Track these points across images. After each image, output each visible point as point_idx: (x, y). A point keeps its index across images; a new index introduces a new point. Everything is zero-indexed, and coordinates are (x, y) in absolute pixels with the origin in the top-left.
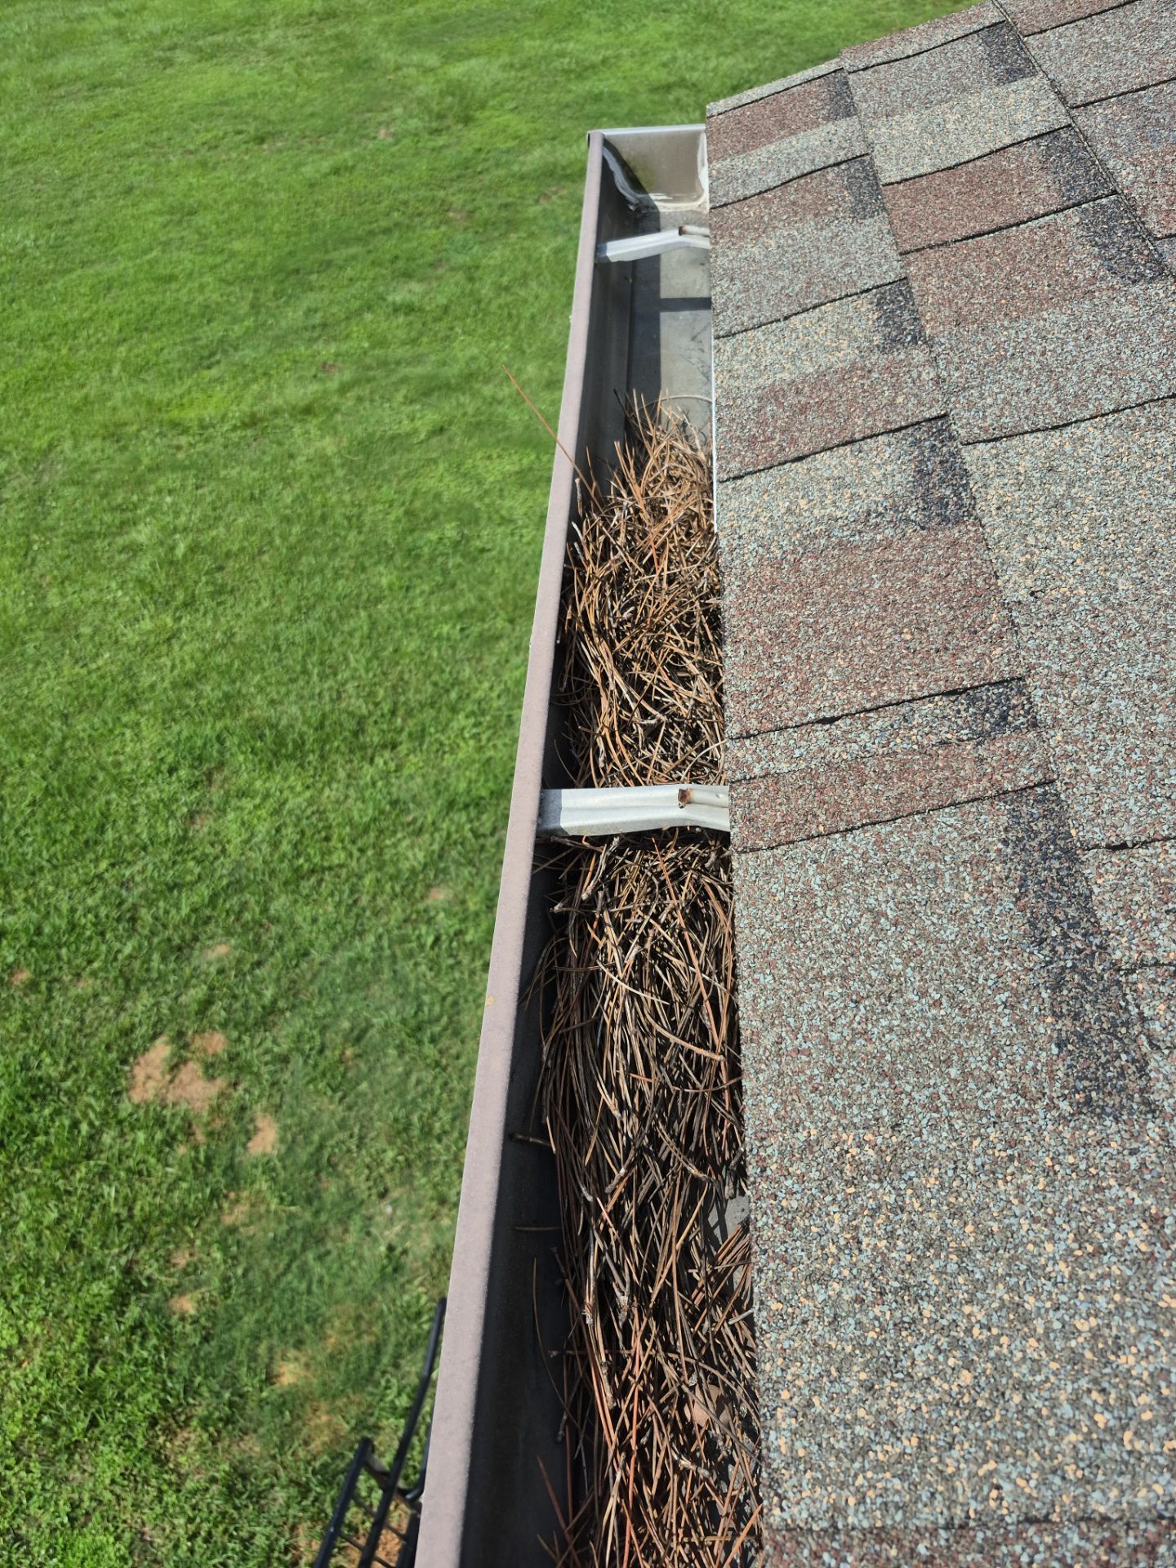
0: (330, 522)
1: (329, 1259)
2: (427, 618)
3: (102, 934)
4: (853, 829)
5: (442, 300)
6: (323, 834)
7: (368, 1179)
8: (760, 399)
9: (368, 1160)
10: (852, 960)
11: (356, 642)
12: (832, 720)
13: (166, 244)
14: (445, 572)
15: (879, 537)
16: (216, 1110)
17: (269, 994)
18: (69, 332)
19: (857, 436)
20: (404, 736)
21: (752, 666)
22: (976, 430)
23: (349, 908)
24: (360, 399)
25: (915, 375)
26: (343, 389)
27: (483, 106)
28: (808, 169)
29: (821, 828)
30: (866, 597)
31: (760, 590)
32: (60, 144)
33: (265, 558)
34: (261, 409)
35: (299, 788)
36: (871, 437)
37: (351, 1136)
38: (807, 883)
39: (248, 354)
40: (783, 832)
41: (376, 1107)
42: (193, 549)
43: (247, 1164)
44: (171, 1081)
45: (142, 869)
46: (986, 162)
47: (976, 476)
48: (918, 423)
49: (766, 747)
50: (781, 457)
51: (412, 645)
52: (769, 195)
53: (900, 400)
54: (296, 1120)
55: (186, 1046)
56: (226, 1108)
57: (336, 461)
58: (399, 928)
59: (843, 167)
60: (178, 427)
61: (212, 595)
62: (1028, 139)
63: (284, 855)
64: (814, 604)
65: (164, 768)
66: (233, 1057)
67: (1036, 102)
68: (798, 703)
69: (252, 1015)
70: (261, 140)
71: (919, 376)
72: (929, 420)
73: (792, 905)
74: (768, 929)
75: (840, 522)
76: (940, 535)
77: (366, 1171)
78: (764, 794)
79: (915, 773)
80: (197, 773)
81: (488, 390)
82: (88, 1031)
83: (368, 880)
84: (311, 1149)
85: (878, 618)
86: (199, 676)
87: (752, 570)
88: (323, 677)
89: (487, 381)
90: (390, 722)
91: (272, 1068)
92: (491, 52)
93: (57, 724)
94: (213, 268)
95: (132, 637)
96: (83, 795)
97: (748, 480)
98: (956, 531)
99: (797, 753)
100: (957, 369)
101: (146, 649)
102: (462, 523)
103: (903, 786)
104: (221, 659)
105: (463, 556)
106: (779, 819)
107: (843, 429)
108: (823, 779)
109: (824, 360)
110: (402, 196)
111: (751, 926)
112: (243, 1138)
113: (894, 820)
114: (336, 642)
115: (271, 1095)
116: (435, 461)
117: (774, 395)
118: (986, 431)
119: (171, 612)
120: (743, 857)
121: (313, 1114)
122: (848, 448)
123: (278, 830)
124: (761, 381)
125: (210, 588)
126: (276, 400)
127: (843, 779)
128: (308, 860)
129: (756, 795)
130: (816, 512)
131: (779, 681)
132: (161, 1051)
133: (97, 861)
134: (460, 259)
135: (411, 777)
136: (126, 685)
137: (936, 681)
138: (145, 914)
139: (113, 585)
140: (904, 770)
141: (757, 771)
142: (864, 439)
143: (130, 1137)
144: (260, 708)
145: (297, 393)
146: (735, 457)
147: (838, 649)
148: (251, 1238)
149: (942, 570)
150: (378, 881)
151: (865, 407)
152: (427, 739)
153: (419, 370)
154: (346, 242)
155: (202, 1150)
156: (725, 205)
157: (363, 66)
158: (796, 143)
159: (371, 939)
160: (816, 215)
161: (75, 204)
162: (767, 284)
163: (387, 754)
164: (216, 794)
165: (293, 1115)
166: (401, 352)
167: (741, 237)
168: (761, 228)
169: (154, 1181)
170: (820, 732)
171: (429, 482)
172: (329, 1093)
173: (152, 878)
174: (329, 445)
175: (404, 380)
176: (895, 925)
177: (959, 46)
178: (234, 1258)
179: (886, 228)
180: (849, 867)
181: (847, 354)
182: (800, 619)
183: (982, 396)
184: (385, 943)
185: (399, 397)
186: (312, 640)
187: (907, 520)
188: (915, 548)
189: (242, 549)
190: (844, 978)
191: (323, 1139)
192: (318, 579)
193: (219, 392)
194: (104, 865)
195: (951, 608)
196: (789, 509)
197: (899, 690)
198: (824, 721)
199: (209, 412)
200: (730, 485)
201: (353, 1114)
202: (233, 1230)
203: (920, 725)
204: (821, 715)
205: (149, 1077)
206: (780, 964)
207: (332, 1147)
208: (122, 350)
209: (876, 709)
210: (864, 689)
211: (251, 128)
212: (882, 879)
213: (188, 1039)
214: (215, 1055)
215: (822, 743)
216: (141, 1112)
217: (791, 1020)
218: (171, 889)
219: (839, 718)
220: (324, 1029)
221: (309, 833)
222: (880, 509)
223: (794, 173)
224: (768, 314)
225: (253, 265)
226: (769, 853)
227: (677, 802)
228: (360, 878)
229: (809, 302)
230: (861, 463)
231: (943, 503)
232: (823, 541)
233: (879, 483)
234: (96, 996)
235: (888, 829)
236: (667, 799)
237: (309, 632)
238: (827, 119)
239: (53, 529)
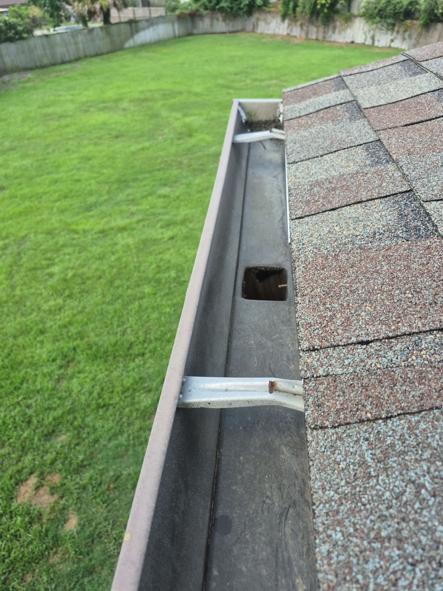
0: (128, 269)
1: (93, 582)
2: (161, 305)
3: (16, 427)
4: (391, 417)
5: (177, 194)
6: (111, 389)
7: (114, 545)
8: (311, 185)
9: (115, 536)
10: (404, 525)
11: (133, 313)
12: (367, 343)
13: (79, 169)
14: (170, 288)
15: (382, 244)
16: (53, 509)
17: (81, 457)
18: (39, 197)
19: (364, 199)
20: (147, 351)
21: (314, 309)
22: (430, 195)
23: (118, 422)
24: (144, 226)
25: (391, 175)
26: (138, 222)
27: (196, 131)
28: (327, 106)
29: (369, 415)
30: (380, 274)
31: (316, 268)
32: (46, 134)
33: (102, 280)
34: (106, 227)
35: (103, 370)
36: (371, 200)
37: (109, 524)
38: (362, 456)
39: (104, 208)
40: (342, 416)
41: (121, 512)
42: (74, 276)
43: (62, 535)
44: (35, 494)
45: (36, 401)
46: (411, 100)
47: (435, 215)
48: (396, 194)
49: (326, 357)
50: (324, 209)
51: (154, 316)
52: (311, 115)
53: (384, 184)
54: (86, 515)
55: (43, 479)
56: (57, 508)
57: (133, 247)
58: (138, 432)
59: (344, 105)
60: (75, 232)
61: (80, 293)
62: (429, 92)
63: (94, 398)
64: (349, 277)
65: (51, 359)
66: (63, 485)
67: (430, 81)
68: (345, 330)
69: (73, 466)
70: (117, 137)
71: (393, 175)
72: (400, 193)
73: (353, 473)
74: (336, 492)
75: (359, 237)
76: (419, 244)
77: (114, 541)
78: (326, 388)
79: (430, 380)
80: (63, 362)
81: (191, 225)
82: (3, 469)
83: (127, 410)
84: (91, 529)
85: (389, 285)
86: (70, 323)
87: (311, 259)
88: (118, 326)
89: (191, 222)
90: (143, 345)
91: (78, 491)
92: (200, 115)
93: (11, 339)
94: (95, 178)
95: (45, 307)
96: (17, 369)
97: (306, 219)
98: (428, 241)
99: (347, 362)
100: (413, 171)
101: (50, 312)
102: (178, 271)
103: (423, 389)
104: (79, 318)
105: (177, 283)
106: (339, 407)
107: (355, 197)
108: (366, 380)
109: (342, 171)
110: (165, 159)
111: (324, 489)
112: (63, 523)
113: (420, 412)
114: (125, 313)
115: (76, 503)
116: (169, 249)
117: (318, 183)
118: (436, 196)
119: (62, 298)
120: (315, 432)
121: (93, 513)
122: (359, 205)
123: (93, 387)
124: (311, 179)
125: (79, 290)
126: (113, 224)
127: (380, 381)
128: (104, 400)
129: (321, 388)
130: (345, 232)
131: (331, 318)
132: (33, 480)
133: (18, 396)
134: (184, 181)
135: (149, 368)
136: (41, 326)
137: (433, 322)
138: (34, 420)
139: (42, 287)
140: (422, 378)
141: (321, 372)
142: (367, 201)
143: (14, 519)
144: (92, 337)
145: (121, 222)
146: (299, 209)
147: (366, 301)
148: (60, 570)
149: (424, 261)
150: (131, 411)
151: (365, 188)
152: (157, 353)
153: (166, 217)
154: (144, 172)
155: (44, 526)
156: (291, 119)
157: (155, 116)
158: (321, 99)
159: (126, 435)
160: (333, 121)
161: (48, 154)
162: (312, 144)
163: (140, 358)
164: (70, 371)
165: (85, 513)
166: (160, 211)
167: (299, 129)
168: (307, 127)
169: (22, 540)
170: (360, 349)
171: (167, 256)
172: (101, 504)
173: (39, 404)
174: (130, 241)
175: (161, 220)
176: (434, 496)
177: (391, 67)
178: (52, 579)
179: (366, 123)
180: (392, 446)
181: (353, 168)
182: (341, 284)
183: (429, 181)
184: (131, 438)
185: (159, 226)
186: (115, 312)
187: (398, 236)
188: (405, 250)
189: (93, 276)
190: (400, 540)
191: (97, 525)
192: (121, 289)
193: (92, 221)
194: (21, 398)
195: (434, 281)
196: (329, 231)
197: (410, 326)
198: (362, 343)
199: (87, 227)
200: (297, 221)
201: (110, 514)
202: (53, 566)
203: (427, 348)
204: (360, 339)
205: (26, 492)
206: (347, 523)
207: (101, 528)
208: (58, 204)
209: (396, 337)
210: (386, 325)
211: (114, 133)
212: (418, 457)
213: (45, 475)
214: (55, 483)
215: (363, 357)
216: (21, 507)
217: (360, 577)
218: (46, 410)
219: (372, 342)
220: (101, 475)
221: (105, 389)
222: (381, 231)
223: (321, 107)
224: (313, 155)
225: (110, 178)
226: (333, 431)
227: (268, 389)
228: (124, 409)
229: (333, 150)
230: (367, 211)
231: (416, 228)
232: (350, 246)
233: (379, 220)
234: (9, 454)
235: (417, 418)
236: (261, 387)
237: (115, 309)
238: (335, 91)
239: (22, 265)
